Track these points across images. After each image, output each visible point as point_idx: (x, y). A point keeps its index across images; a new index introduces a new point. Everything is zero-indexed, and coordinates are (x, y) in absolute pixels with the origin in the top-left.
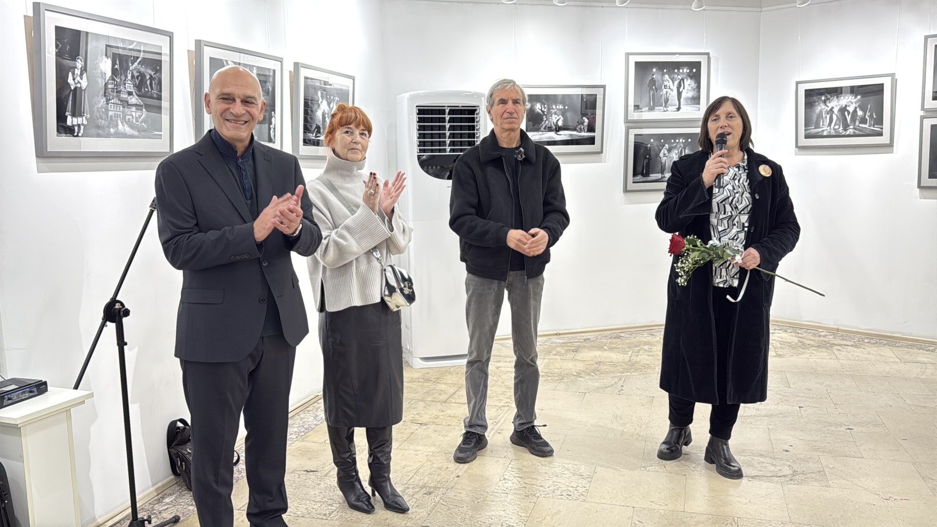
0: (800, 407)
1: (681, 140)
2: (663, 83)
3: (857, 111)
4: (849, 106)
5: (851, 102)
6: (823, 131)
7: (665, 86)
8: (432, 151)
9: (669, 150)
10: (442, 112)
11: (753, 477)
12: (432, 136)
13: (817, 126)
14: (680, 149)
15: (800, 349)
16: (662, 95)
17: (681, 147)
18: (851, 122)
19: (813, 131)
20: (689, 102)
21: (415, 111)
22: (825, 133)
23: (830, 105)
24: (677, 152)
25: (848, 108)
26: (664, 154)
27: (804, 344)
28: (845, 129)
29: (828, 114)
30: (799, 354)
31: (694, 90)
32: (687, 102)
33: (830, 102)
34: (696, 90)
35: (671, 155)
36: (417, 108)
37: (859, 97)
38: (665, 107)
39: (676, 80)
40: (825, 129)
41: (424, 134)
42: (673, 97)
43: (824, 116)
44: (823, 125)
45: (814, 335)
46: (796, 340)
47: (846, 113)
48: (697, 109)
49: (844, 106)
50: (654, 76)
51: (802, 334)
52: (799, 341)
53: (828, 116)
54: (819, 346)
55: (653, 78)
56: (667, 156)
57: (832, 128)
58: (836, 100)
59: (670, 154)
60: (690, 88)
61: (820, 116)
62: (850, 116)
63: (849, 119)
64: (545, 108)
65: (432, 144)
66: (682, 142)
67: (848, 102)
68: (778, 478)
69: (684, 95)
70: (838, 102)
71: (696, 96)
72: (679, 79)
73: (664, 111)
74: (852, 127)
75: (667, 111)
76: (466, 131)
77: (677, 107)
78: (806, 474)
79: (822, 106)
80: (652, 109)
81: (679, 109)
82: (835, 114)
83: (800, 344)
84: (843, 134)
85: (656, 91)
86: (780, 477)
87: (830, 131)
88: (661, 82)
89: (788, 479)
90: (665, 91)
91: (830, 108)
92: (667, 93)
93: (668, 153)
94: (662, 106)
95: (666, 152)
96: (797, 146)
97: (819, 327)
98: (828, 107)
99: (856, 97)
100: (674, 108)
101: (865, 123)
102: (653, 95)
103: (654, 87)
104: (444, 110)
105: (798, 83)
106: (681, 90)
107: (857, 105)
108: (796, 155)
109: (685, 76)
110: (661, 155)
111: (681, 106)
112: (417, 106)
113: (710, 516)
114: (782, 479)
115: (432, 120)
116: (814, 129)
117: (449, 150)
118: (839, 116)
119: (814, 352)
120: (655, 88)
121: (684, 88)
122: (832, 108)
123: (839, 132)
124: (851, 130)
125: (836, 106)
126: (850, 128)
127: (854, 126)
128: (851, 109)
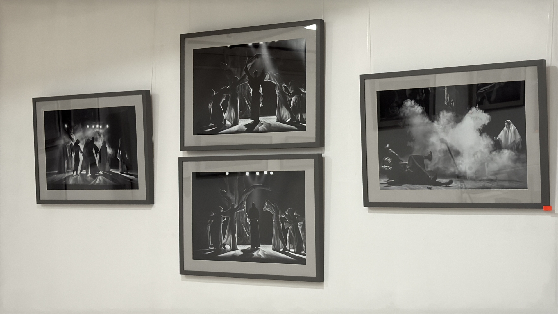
3: (106, 148)
4: (97, 140)
13: (62, 170)
18: (100, 165)
23: (75, 138)
25: (95, 143)
28: (94, 175)
44: (68, 168)
47: (94, 150)
49: (91, 139)
57: (79, 173)
62: (98, 155)
63: (97, 159)
67: (96, 134)
74: (101, 173)
82: (81, 152)
84: (92, 183)
98: (72, 139)
99: (104, 126)
101: (116, 167)
105: (35, 101)
107: (106, 139)
116: (58, 173)
118: (86, 155)
122: (78, 142)
123: (86, 180)
124: (100, 177)
125: (82, 139)
126: (100, 175)
127: (104, 171)
128: (99, 144)
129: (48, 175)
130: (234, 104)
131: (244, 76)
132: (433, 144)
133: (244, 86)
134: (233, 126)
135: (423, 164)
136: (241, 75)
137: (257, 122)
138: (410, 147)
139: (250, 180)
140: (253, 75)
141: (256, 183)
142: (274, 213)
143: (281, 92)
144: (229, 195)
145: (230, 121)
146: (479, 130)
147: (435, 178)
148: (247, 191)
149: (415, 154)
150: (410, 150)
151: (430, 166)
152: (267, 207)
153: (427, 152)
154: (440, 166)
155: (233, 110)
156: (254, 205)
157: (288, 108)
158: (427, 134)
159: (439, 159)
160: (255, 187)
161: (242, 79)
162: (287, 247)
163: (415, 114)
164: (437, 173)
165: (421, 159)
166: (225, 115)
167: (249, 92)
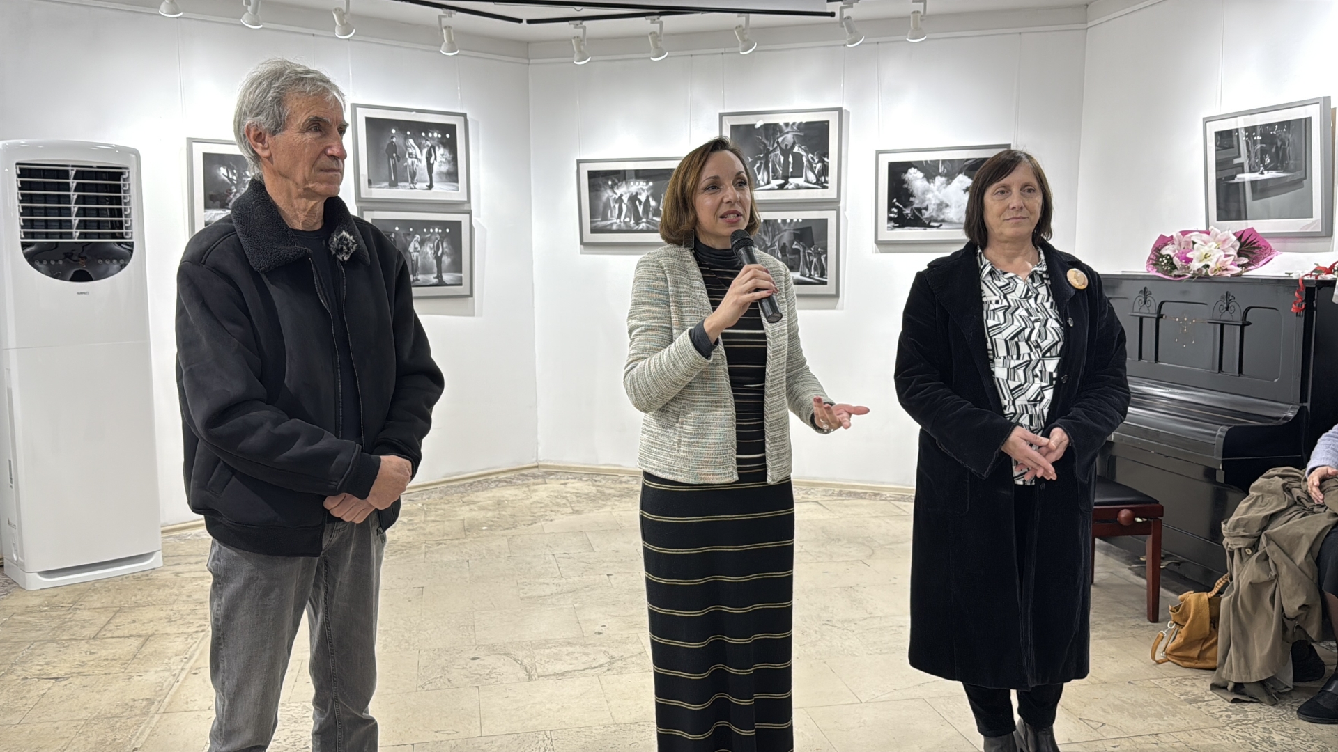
0: (608, 575)
1: (436, 230)
2: (407, 150)
3: (649, 201)
4: (640, 194)
5: (642, 189)
6: (612, 224)
7: (410, 154)
8: (47, 235)
9: (422, 243)
10: (65, 174)
11: (563, 674)
12: (46, 211)
13: (605, 218)
14: (436, 242)
15: (600, 501)
16: (406, 166)
17: (437, 239)
18: (643, 214)
19: (601, 224)
20: (444, 178)
21: (14, 171)
22: (614, 227)
23: (619, 192)
24: (432, 245)
25: (639, 197)
26: (415, 248)
27: (603, 494)
28: (637, 222)
29: (616, 202)
30: (599, 507)
31: (449, 162)
32: (441, 178)
33: (618, 188)
34: (452, 163)
35: (425, 250)
36: (18, 166)
37: (651, 184)
38: (412, 183)
39: (425, 147)
40: (614, 222)
41: (32, 208)
42: (421, 170)
43: (612, 205)
44: (612, 216)
45: (614, 481)
46: (594, 490)
47: (637, 203)
48: (454, 188)
49: (634, 194)
50: (394, 140)
51: (600, 481)
52: (598, 491)
53: (617, 206)
54: (622, 495)
55: (392, 142)
56: (418, 252)
57: (622, 220)
58: (625, 187)
59: (423, 248)
60: (444, 160)
61: (607, 205)
62: (642, 207)
63: (641, 210)
64: (234, 174)
65: (47, 224)
66: (438, 233)
67: (639, 189)
68: (594, 670)
69: (436, 168)
70: (628, 188)
71: (452, 170)
72: (428, 146)
73: (411, 189)
74: (644, 220)
75: (415, 188)
76: (106, 204)
77: (428, 184)
78: (626, 659)
79: (609, 192)
80: (393, 184)
81: (430, 187)
82: (625, 204)
83: (599, 495)
84: (635, 228)
85: (399, 161)
86: (595, 668)
87: (620, 225)
88: (404, 148)
89: (605, 669)
90: (410, 161)
91: (619, 195)
92: (413, 163)
93: (421, 247)
94: (407, 181)
95: (417, 245)
96: (582, 243)
97: (619, 471)
98: (616, 194)
99: (647, 183)
100: (425, 185)
101: (659, 215)
102: (395, 166)
103: (394, 155)
104: (67, 172)
105: (579, 162)
106: (432, 161)
107: (649, 193)
108: (581, 253)
109: (436, 142)
110: (411, 249)
111: (434, 184)
112: (17, 164)
113: (516, 735)
114: (599, 670)
115: (45, 186)
116: (602, 220)
117: (78, 234)
118: (630, 206)
119: (616, 503)
120: (397, 155)
121: (435, 159)
122: (621, 195)
123: (630, 226)
124: (644, 224)
125: (626, 193)
126: (643, 222)
127: (647, 218)
128: (643, 198)
129: (591, 222)
130: (767, 168)
131: (776, 147)
132: (929, 199)
133: (776, 156)
134: (766, 185)
135: (921, 213)
136: (773, 146)
137: (787, 182)
138: (912, 201)
139: (782, 225)
140: (784, 147)
141: (786, 228)
142: (802, 250)
143: (808, 161)
144: (763, 236)
145: (763, 180)
146: (964, 190)
147: (930, 223)
148: (779, 234)
149: (915, 206)
150: (911, 203)
151: (926, 214)
152: (796, 245)
153: (924, 205)
154: (934, 214)
155: (766, 173)
156: (784, 244)
157: (814, 172)
158: (925, 192)
159: (933, 209)
160: (785, 230)
161: (774, 150)
162: (812, 273)
163: (917, 179)
164: (931, 219)
165: (919, 210)
166: (759, 177)
167: (780, 160)
